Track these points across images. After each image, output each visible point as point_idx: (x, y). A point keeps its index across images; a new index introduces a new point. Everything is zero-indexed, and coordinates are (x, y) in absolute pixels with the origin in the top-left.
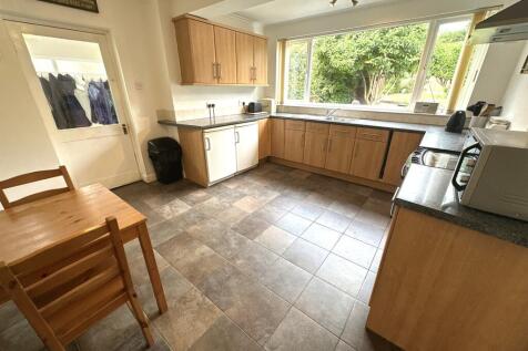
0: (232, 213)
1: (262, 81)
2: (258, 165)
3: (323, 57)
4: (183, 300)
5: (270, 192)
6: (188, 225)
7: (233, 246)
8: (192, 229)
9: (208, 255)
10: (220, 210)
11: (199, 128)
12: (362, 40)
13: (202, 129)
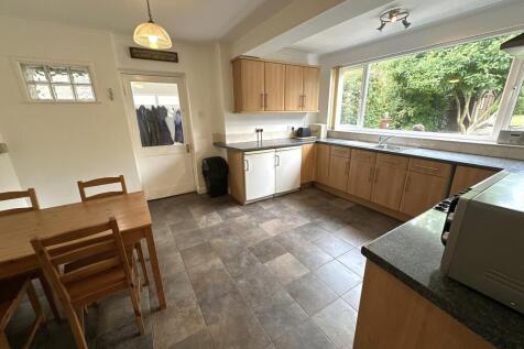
0: (255, 233)
1: (312, 107)
2: (300, 189)
3: (400, 78)
4: (181, 303)
5: (300, 218)
6: (213, 236)
7: (243, 265)
8: (215, 241)
9: (217, 268)
10: (246, 228)
11: (239, 150)
12: (451, 56)
13: (243, 151)
